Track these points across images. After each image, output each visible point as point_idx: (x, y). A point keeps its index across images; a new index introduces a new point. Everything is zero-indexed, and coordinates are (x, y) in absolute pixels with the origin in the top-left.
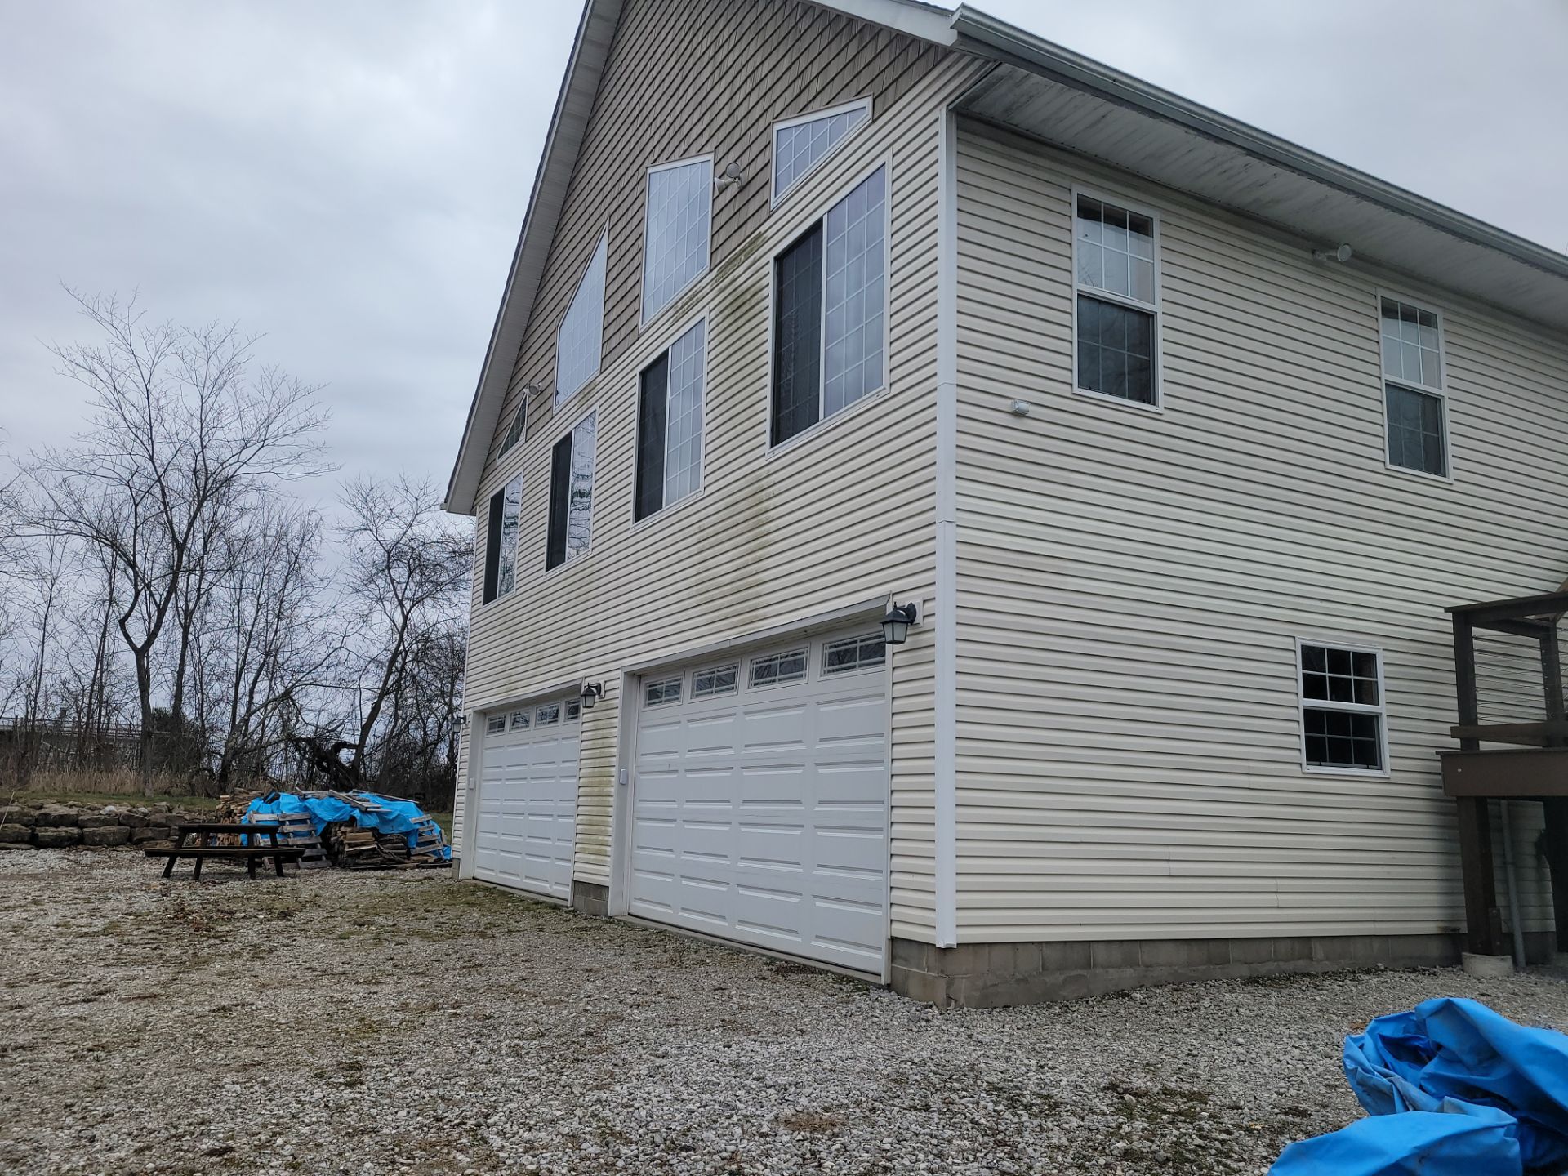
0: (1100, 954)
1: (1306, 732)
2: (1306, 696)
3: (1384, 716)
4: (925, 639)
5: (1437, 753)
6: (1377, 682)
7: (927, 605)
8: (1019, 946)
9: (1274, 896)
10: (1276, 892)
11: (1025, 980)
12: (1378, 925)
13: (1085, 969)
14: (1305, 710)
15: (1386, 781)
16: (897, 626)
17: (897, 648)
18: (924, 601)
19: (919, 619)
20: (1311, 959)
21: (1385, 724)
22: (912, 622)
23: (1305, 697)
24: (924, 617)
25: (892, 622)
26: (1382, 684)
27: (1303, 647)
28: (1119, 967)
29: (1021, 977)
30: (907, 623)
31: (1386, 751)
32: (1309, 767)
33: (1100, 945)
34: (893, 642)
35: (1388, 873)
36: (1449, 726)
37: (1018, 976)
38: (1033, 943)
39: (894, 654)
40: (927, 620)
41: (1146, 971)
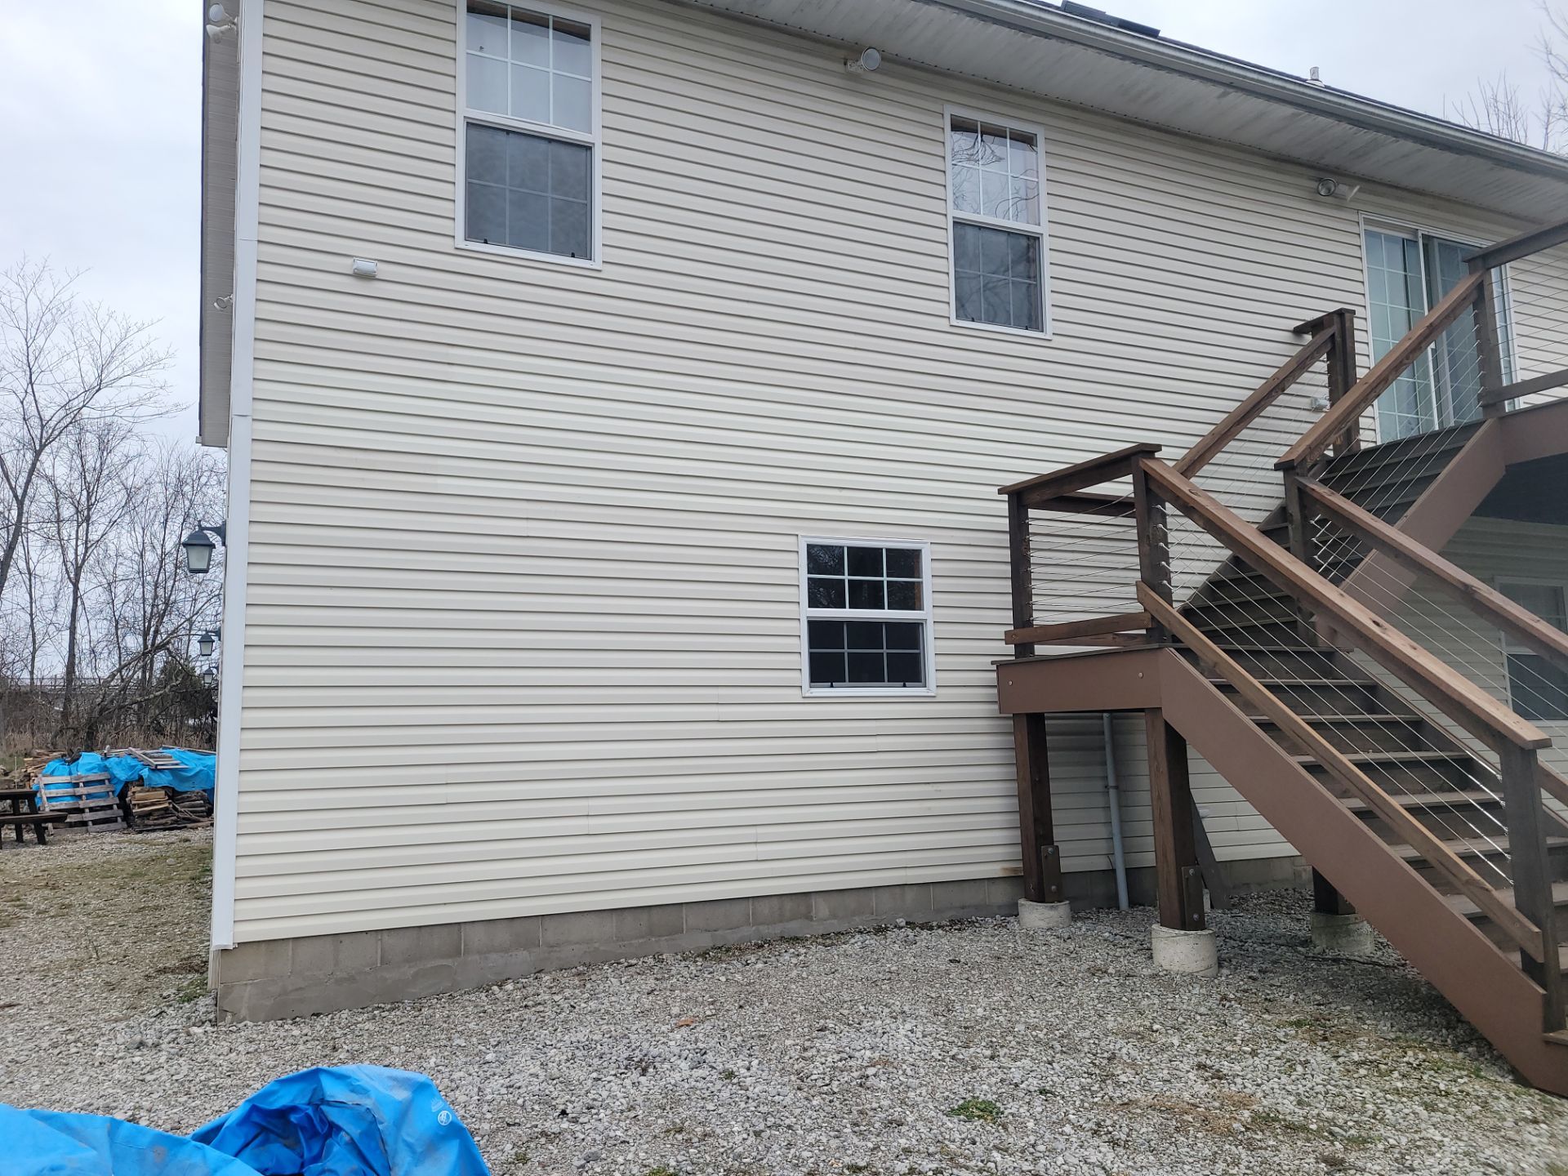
0: (477, 937)
1: (810, 648)
2: (811, 605)
3: (930, 622)
6: (921, 583)
8: (342, 938)
9: (752, 848)
10: (756, 843)
11: (351, 979)
12: (910, 872)
13: (450, 957)
14: (810, 622)
15: (930, 700)
20: (810, 918)
21: (930, 633)
26: (928, 584)
27: (810, 547)
28: (506, 951)
29: (345, 975)
31: (931, 663)
32: (813, 690)
33: (477, 927)
35: (929, 809)
37: (339, 974)
38: (366, 932)
41: (549, 953)
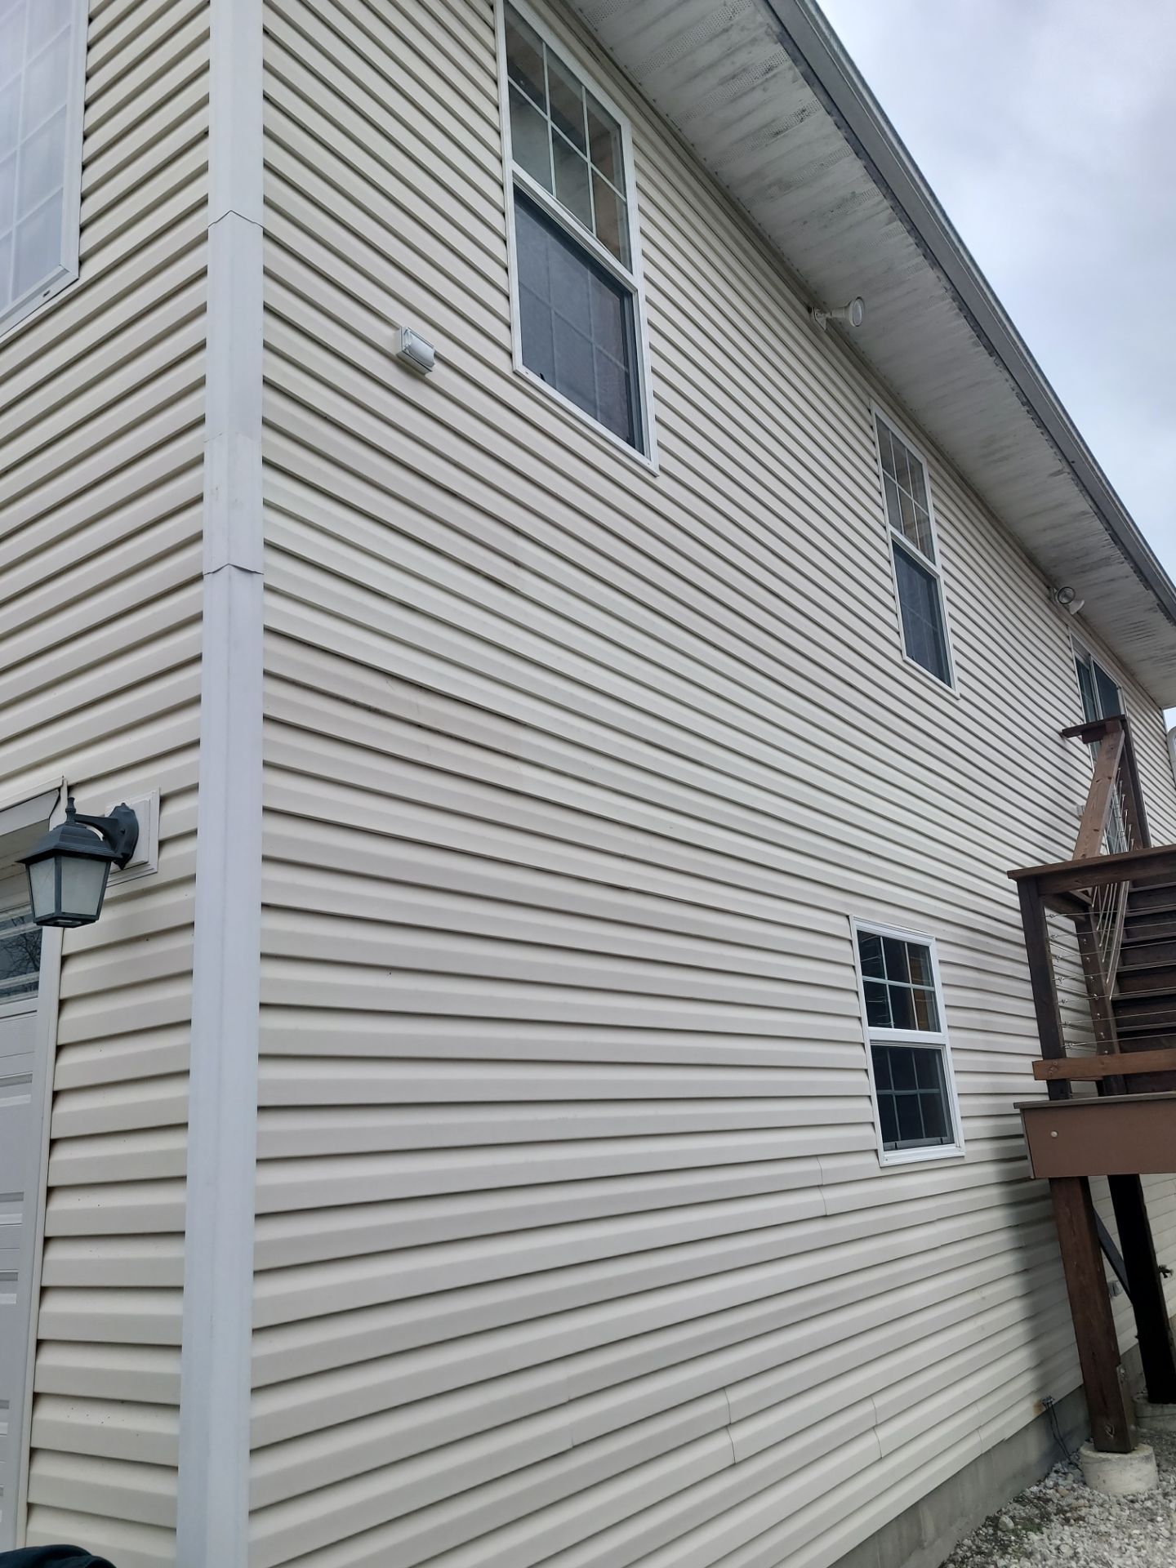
1: (877, 1089)
2: (870, 1023)
3: (948, 1048)
4: (163, 908)
5: (1016, 1105)
6: (934, 992)
7: (174, 808)
14: (873, 1048)
15: (958, 1163)
16: (70, 867)
17: (78, 938)
18: (163, 800)
19: (145, 850)
21: (951, 1062)
22: (123, 861)
23: (870, 1025)
24: (162, 844)
25: (56, 854)
26: (942, 996)
27: (858, 933)
30: (106, 860)
31: (957, 1107)
32: (887, 1155)
34: (62, 920)
36: (1029, 1061)
39: (64, 959)
40: (171, 852)
